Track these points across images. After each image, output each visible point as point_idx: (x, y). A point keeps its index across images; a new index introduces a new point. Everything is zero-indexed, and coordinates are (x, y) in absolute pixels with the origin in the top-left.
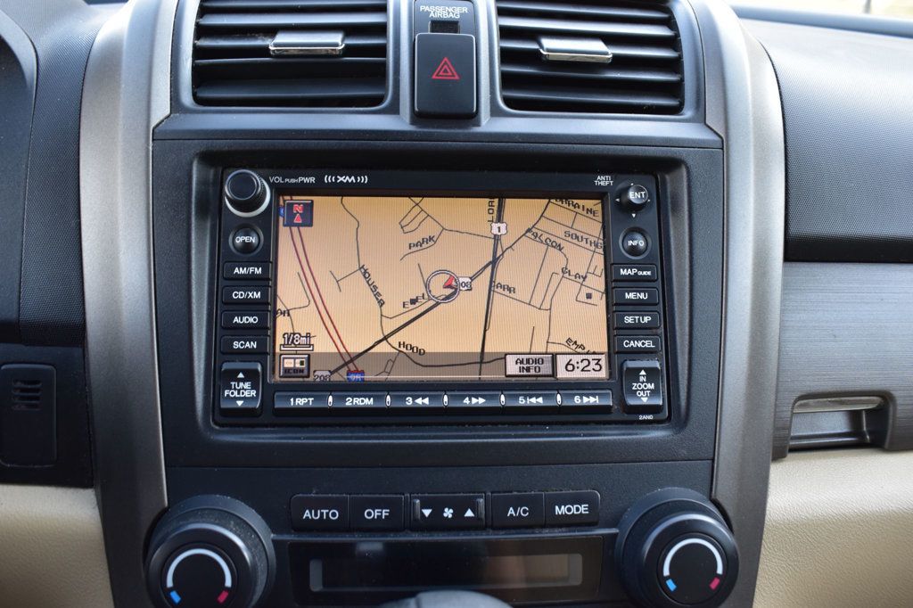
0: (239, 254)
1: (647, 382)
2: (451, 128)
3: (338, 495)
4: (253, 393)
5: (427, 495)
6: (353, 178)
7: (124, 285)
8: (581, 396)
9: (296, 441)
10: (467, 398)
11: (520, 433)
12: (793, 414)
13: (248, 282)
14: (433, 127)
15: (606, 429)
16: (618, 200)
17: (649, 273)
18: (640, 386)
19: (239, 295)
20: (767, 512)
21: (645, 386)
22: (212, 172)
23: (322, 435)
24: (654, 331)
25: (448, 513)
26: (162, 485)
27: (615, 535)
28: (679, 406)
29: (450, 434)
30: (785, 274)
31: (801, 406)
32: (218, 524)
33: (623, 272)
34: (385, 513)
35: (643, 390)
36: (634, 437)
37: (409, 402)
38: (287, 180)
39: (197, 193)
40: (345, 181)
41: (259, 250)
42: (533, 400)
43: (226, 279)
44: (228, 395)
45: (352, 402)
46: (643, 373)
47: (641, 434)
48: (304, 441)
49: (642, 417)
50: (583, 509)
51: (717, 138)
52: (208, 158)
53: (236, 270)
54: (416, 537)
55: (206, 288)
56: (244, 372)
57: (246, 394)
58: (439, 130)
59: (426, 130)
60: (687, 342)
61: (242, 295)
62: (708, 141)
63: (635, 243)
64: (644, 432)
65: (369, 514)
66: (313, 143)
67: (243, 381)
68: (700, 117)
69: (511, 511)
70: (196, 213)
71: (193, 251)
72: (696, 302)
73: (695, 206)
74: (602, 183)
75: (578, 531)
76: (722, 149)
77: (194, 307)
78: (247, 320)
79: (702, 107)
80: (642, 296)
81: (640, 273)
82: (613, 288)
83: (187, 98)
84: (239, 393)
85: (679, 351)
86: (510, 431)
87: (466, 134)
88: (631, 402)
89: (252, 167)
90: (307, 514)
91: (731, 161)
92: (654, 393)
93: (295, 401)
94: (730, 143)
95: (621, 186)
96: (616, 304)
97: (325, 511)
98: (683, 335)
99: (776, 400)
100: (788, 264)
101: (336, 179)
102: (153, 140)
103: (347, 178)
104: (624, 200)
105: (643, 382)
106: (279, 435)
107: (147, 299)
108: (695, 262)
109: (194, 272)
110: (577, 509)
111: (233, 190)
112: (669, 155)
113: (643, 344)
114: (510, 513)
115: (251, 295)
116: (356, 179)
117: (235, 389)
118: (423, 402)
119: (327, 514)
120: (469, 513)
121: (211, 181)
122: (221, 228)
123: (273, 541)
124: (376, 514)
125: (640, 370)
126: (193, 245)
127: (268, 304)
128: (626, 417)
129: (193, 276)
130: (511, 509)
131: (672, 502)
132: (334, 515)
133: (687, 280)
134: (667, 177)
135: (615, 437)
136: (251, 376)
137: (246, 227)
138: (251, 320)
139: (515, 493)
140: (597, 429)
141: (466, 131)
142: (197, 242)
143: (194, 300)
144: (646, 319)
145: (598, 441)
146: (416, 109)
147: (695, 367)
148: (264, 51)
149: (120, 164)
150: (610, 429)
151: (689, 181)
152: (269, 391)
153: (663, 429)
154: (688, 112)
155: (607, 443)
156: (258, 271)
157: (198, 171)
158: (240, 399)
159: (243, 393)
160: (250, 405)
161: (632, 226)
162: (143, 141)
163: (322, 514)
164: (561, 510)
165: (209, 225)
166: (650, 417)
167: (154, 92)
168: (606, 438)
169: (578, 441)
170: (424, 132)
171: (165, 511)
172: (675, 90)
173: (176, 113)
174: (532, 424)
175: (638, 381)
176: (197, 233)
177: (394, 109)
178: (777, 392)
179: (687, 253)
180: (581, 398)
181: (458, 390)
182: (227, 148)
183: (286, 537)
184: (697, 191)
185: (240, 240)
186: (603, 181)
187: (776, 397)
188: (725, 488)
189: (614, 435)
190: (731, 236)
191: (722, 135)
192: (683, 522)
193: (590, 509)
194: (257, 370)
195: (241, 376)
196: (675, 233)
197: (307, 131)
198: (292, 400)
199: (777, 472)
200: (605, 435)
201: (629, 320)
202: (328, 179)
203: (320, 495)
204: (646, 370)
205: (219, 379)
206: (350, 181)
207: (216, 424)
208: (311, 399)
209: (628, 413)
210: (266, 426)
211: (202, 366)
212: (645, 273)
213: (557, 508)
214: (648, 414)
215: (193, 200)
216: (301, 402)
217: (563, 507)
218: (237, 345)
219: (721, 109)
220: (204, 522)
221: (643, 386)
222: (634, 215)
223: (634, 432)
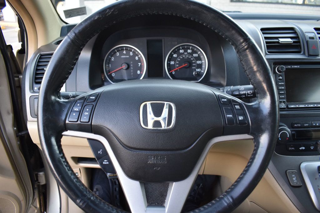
3: (300, 122)
5: (314, 121)
19: (280, 88)
22: (274, 66)
25: (317, 125)
34: (308, 125)
37: (310, 106)
38: (286, 67)
40: (295, 67)
41: (282, 80)
44: (280, 105)
45: (300, 106)
48: (294, 113)
53: (279, 83)
54: (312, 129)
57: (283, 105)
59: (311, 58)
65: (305, 125)
83: (267, 52)
90: (295, 125)
93: (291, 106)
97: (298, 125)
111: (281, 69)
118: (312, 106)
122: (276, 76)
127: (285, 89)
136: (284, 102)
137: (280, 76)
138: (282, 92)
141: (317, 58)
146: (309, 54)
148: (278, 42)
152: (287, 105)
156: (283, 84)
173: (266, 55)
177: (304, 54)
181: (317, 104)
183: (292, 129)
202: (293, 67)
203: (297, 122)
218: (281, 97)
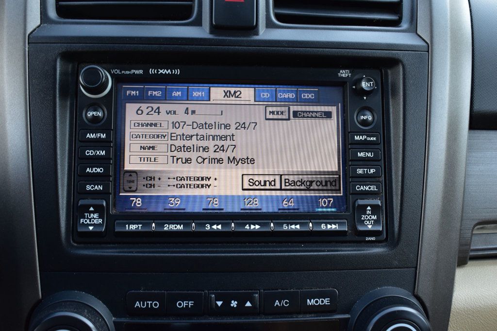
0: (89, 124)
1: (372, 214)
2: (238, 36)
3: (158, 291)
4: (100, 221)
5: (219, 291)
6: (169, 70)
7: (9, 145)
8: (326, 224)
9: (130, 254)
10: (248, 225)
11: (284, 249)
12: (472, 234)
13: (97, 144)
14: (226, 36)
15: (343, 247)
16: (354, 87)
17: (375, 139)
18: (367, 217)
19: (90, 153)
20: (453, 303)
21: (370, 217)
22: (70, 66)
23: (148, 250)
24: (377, 179)
25: (234, 304)
26: (37, 284)
27: (348, 319)
28: (393, 232)
29: (236, 249)
30: (469, 138)
31: (478, 229)
32: (76, 313)
33: (357, 138)
34: (191, 304)
35: (369, 220)
36: (362, 252)
37: (208, 227)
38: (123, 72)
39: (60, 81)
40: (164, 73)
41: (103, 122)
42: (293, 227)
43: (81, 141)
44: (83, 222)
45: (169, 227)
46: (369, 208)
47: (367, 250)
48: (135, 254)
49: (367, 239)
50: (326, 301)
51: (424, 44)
52: (67, 56)
53: (88, 135)
54: (212, 320)
55: (67, 148)
56: (94, 206)
57: (95, 221)
58: (229, 38)
59: (220, 38)
60: (400, 187)
61: (92, 153)
62: (419, 46)
63: (365, 118)
64: (369, 249)
65: (180, 304)
66: (141, 47)
67: (93, 212)
68: (413, 29)
69: (277, 303)
70: (59, 97)
71: (58, 123)
72: (406, 159)
73: (408, 92)
74: (343, 75)
75: (323, 316)
76: (428, 52)
77: (59, 161)
78: (96, 170)
79: (415, 21)
80: (369, 155)
81: (369, 139)
82: (350, 149)
83: (52, 13)
84: (90, 221)
85: (394, 193)
86: (276, 247)
87: (248, 41)
88: (361, 228)
89: (98, 63)
90: (137, 304)
91: (434, 60)
92: (376, 222)
93: (129, 226)
94: (434, 47)
95: (356, 77)
96: (351, 160)
97: (150, 302)
98: (397, 181)
99: (461, 227)
100: (472, 131)
101: (158, 71)
102: (29, 43)
103: (166, 70)
104: (358, 87)
105: (369, 215)
106: (118, 250)
107: (25, 156)
108: (407, 132)
109: (58, 137)
110: (322, 302)
111: (84, 80)
112: (391, 56)
113: (370, 188)
114: (276, 304)
115: (98, 153)
116: (172, 72)
117: (88, 218)
118: (217, 227)
119: (151, 304)
120: (248, 304)
121: (70, 72)
122: (78, 105)
123: (114, 322)
124: (185, 304)
125: (367, 206)
126: (58, 118)
127: (110, 159)
128: (357, 238)
129: (58, 140)
130: (277, 301)
131: (387, 297)
132: (156, 305)
133: (401, 144)
134: (389, 72)
135: (349, 252)
136: (99, 209)
137: (94, 105)
138: (99, 170)
139: (280, 290)
140: (337, 247)
141: (249, 39)
142: (60, 116)
143: (59, 157)
144: (372, 171)
145: (337, 254)
146: (214, 23)
147: (405, 205)
149: (5, 60)
150: (346, 247)
151: (404, 74)
152: (111, 221)
153: (382, 247)
154: (405, 25)
155: (344, 256)
156: (103, 136)
157: (61, 65)
158: (91, 225)
159: (93, 221)
160: (98, 230)
161: (364, 105)
162: (22, 44)
163: (148, 304)
164: (311, 302)
165: (68, 103)
166: (373, 239)
167: (29, 9)
168: (343, 253)
169: (323, 255)
170: (219, 39)
171: (40, 301)
172: (396, 8)
173: (45, 23)
174: (291, 242)
175: (365, 214)
176: (60, 109)
177: (198, 23)
178: (462, 220)
179: (401, 126)
180: (326, 226)
181: (242, 220)
182: (80, 50)
183: (123, 320)
184: (410, 82)
185: (90, 114)
186: (344, 74)
187: (461, 224)
188: (424, 287)
189: (348, 251)
190: (432, 113)
191: (429, 42)
192: (394, 312)
193: (331, 301)
194: (103, 205)
195: (92, 209)
196: (393, 110)
197: (137, 38)
198: (127, 226)
199: (461, 274)
200: (342, 251)
201: (360, 171)
202: (152, 71)
203: (147, 291)
204: (371, 206)
205: (77, 211)
206: (167, 73)
207: (74, 241)
208: (140, 225)
209: (358, 236)
210: (109, 243)
211: (65, 202)
212: (372, 139)
213: (308, 300)
214: (372, 236)
215: (57, 86)
216: (133, 227)
217: (312, 300)
218: (89, 188)
219: (428, 23)
220: (66, 311)
221: (369, 217)
222: (365, 98)
223: (362, 249)
